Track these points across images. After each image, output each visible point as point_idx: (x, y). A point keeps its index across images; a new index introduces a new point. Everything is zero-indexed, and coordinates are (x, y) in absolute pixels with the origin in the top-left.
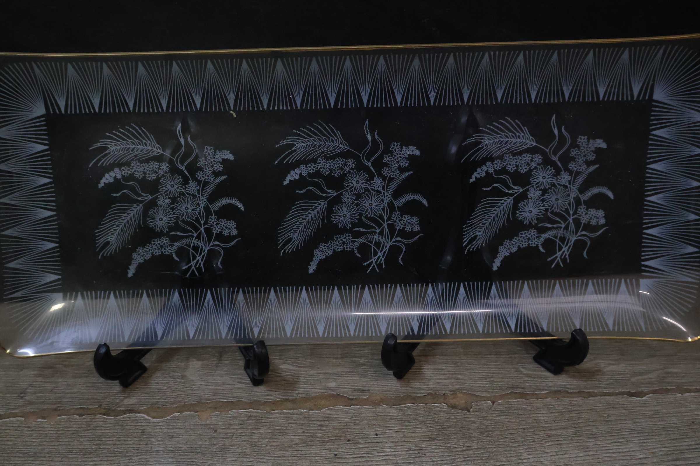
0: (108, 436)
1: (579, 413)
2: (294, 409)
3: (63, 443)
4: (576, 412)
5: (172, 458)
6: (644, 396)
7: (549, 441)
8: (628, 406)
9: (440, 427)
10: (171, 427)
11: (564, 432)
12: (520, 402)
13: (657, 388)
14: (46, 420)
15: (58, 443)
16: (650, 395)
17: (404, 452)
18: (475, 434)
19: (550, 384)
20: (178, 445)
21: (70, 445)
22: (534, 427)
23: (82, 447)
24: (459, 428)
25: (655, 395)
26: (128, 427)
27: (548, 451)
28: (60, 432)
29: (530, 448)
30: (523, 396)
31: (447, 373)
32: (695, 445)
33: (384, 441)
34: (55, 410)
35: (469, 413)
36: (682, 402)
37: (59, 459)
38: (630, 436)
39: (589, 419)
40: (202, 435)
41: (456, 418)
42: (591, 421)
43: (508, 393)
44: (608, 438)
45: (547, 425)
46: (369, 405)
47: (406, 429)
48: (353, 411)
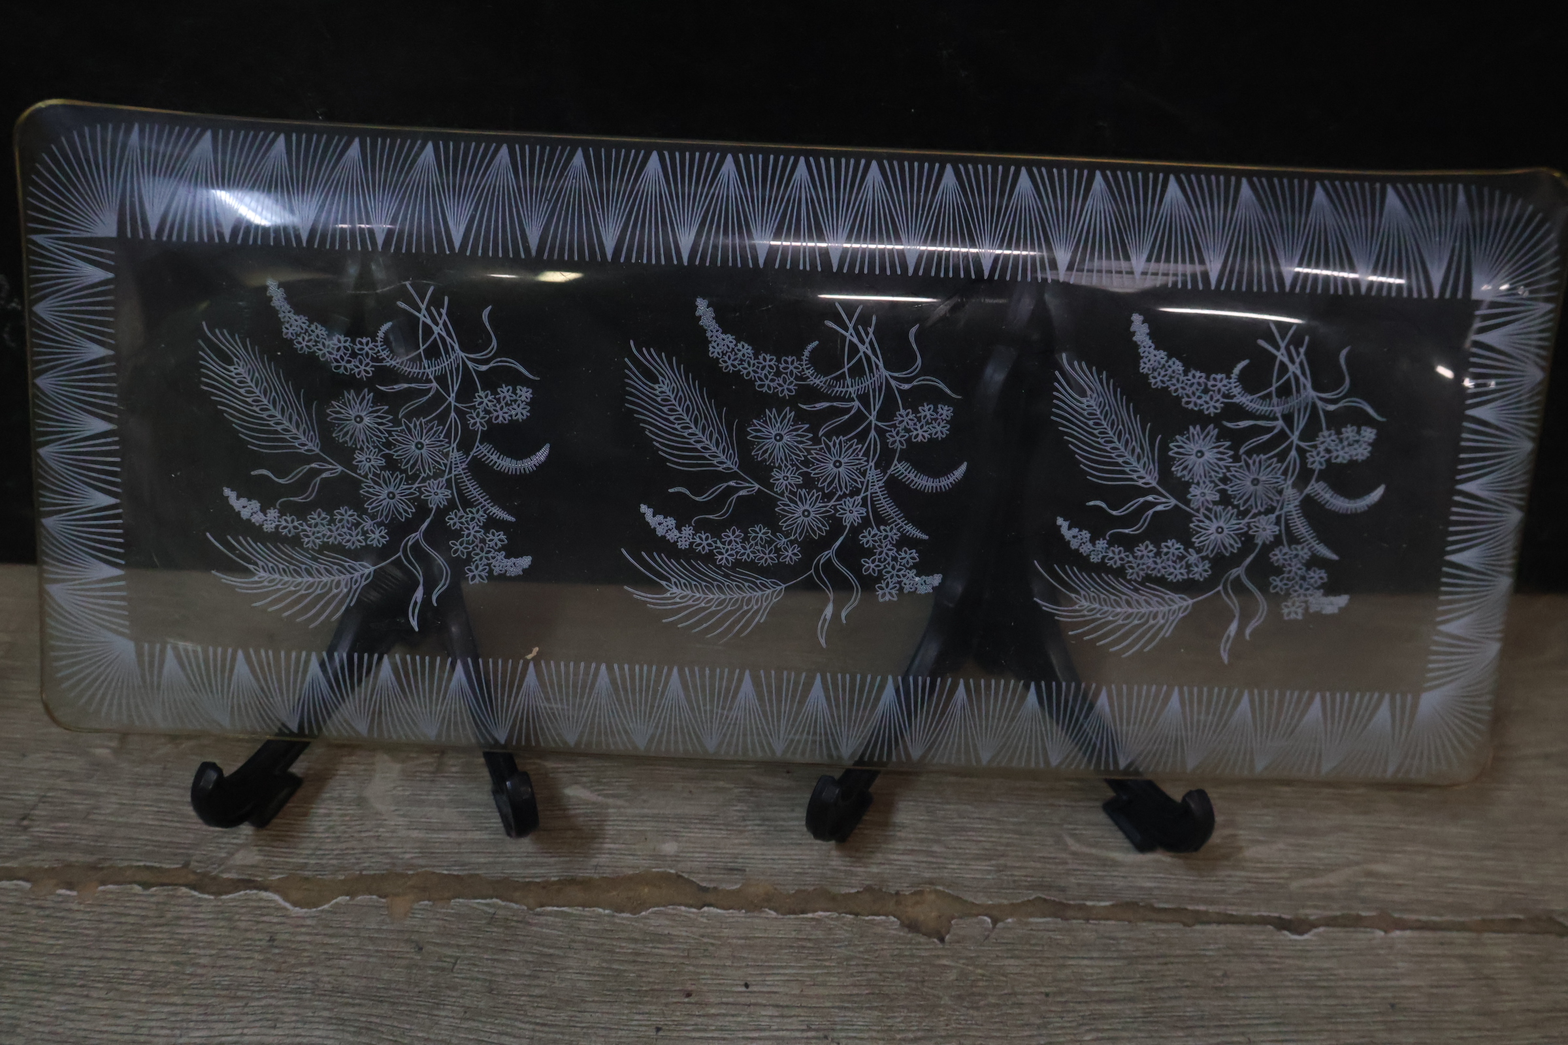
0: (201, 944)
1: (1166, 964)
2: (584, 906)
3: (110, 954)
4: (1161, 960)
5: (328, 1009)
6: (1308, 931)
7: (1091, 1030)
8: (1270, 953)
9: (879, 976)
10: (330, 931)
11: (1127, 1009)
12: (1051, 926)
13: (1338, 913)
14: (74, 893)
15: (98, 954)
16: (1321, 929)
17: (798, 1034)
18: (946, 1000)
19: (1120, 883)
20: (343, 979)
21: (123, 960)
22: (1068, 991)
23: (148, 967)
24: (916, 982)
25: (1331, 929)
26: (242, 925)
28: (105, 926)
30: (1059, 910)
31: (912, 836)
33: (760, 1001)
34: (94, 867)
35: (941, 946)
36: (1382, 952)
37: (102, 994)
39: (1184, 981)
40: (393, 957)
41: (912, 956)
42: (1187, 987)
43: (1029, 901)
44: (1212, 1031)
45: (1095, 989)
46: (739, 909)
47: (809, 975)
48: (705, 920)
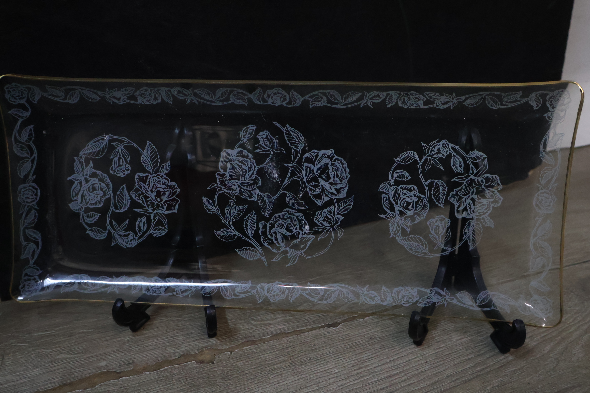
1: (294, 348)
2: (71, 391)
4: (292, 347)
6: (338, 326)
7: (272, 374)
8: (328, 335)
9: (192, 381)
11: (284, 365)
12: (251, 348)
13: (347, 318)
16: (343, 324)
18: (218, 381)
19: (273, 329)
22: (262, 365)
24: (206, 378)
25: (346, 323)
27: (272, 382)
29: (259, 382)
30: (253, 342)
32: (372, 354)
35: (213, 365)
36: (364, 324)
38: (329, 357)
39: (301, 351)
41: (203, 371)
43: (242, 343)
44: (314, 362)
45: (271, 362)
46: (134, 375)
47: (165, 388)
48: (121, 382)
